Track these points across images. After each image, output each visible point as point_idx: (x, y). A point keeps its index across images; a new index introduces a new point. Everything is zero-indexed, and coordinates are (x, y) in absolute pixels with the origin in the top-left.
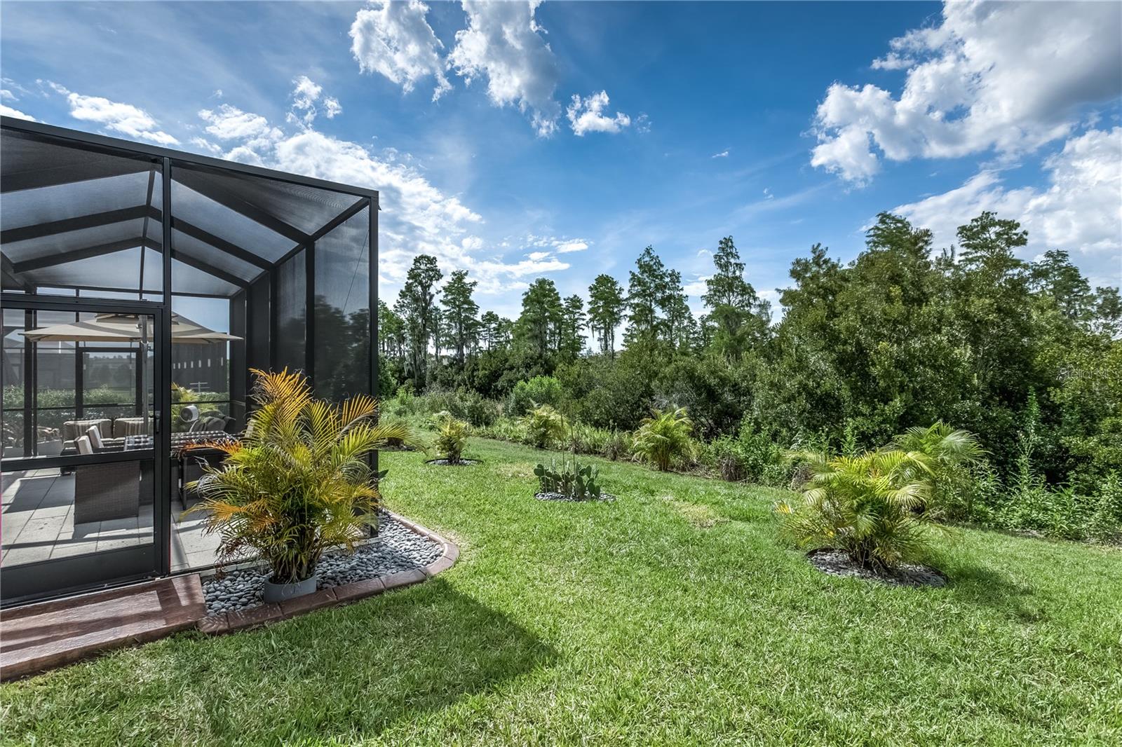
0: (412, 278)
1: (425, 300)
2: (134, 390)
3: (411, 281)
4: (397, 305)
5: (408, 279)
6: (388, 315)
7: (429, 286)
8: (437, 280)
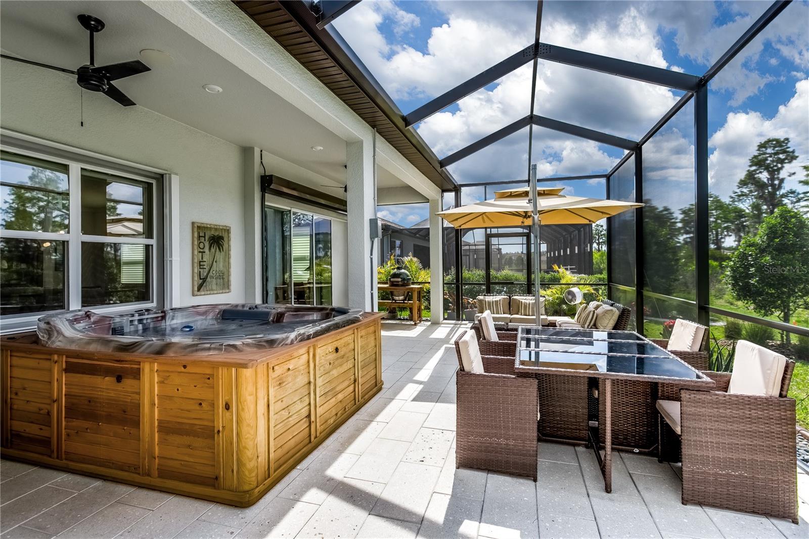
0: (756, 165)
1: (773, 185)
2: (525, 271)
3: (754, 168)
4: (733, 195)
5: (751, 166)
6: (720, 205)
7: (779, 170)
8: (790, 162)
